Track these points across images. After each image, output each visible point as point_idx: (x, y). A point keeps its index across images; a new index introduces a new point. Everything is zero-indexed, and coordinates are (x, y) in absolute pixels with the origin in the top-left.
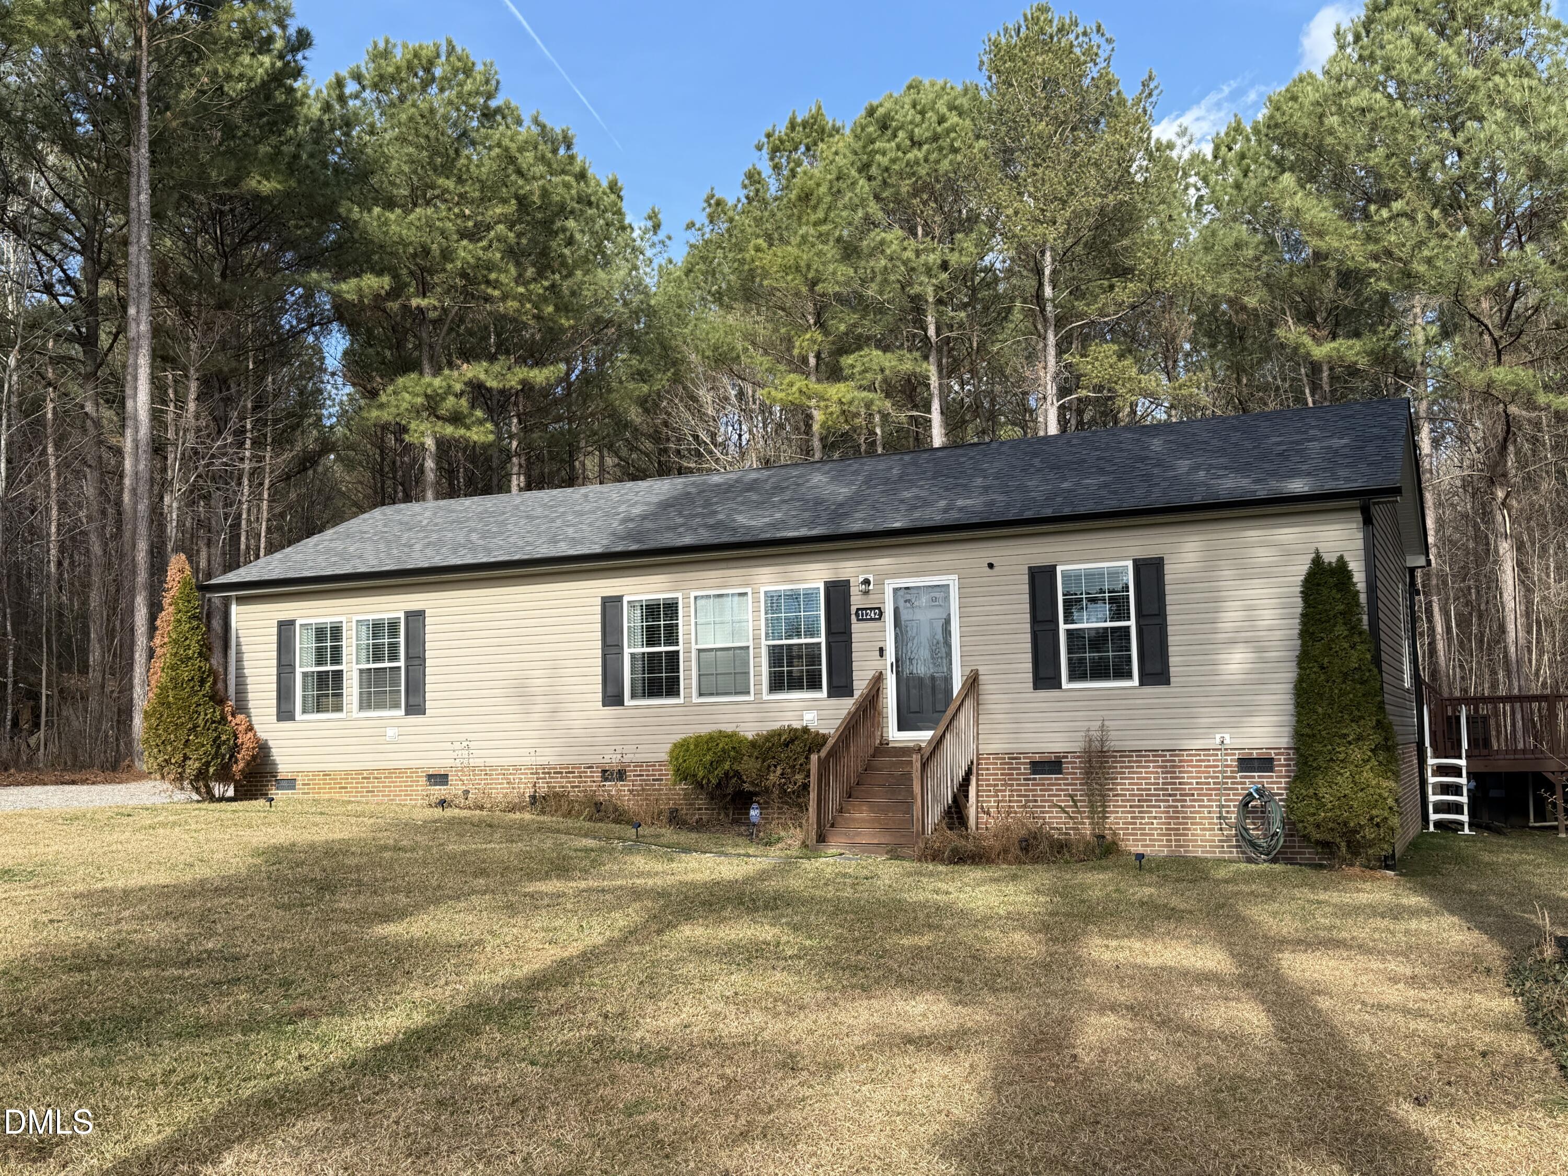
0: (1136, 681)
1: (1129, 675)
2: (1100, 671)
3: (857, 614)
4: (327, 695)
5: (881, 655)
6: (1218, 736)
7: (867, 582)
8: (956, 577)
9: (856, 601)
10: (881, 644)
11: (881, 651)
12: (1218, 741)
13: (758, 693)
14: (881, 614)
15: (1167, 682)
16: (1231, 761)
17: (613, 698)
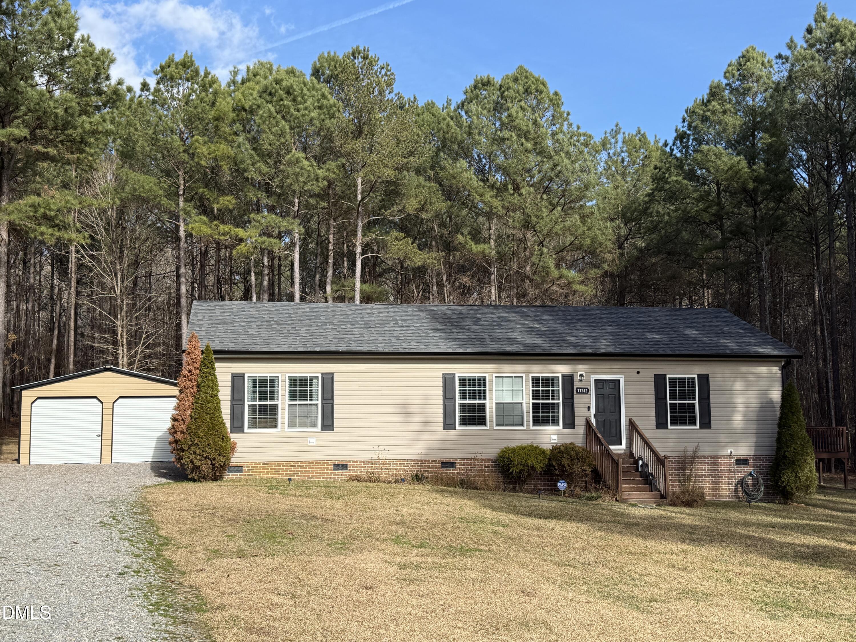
0: (698, 427)
1: (694, 424)
2: (683, 422)
3: (577, 391)
4: (266, 418)
5: (589, 410)
6: (729, 451)
7: (581, 375)
8: (623, 376)
9: (577, 384)
10: (589, 405)
11: (589, 408)
12: (729, 452)
13: (529, 425)
14: (588, 391)
15: (710, 428)
16: (733, 460)
17: (448, 425)
